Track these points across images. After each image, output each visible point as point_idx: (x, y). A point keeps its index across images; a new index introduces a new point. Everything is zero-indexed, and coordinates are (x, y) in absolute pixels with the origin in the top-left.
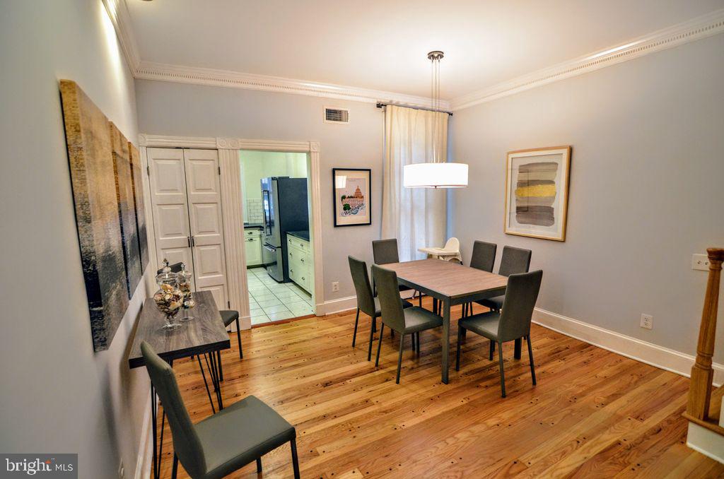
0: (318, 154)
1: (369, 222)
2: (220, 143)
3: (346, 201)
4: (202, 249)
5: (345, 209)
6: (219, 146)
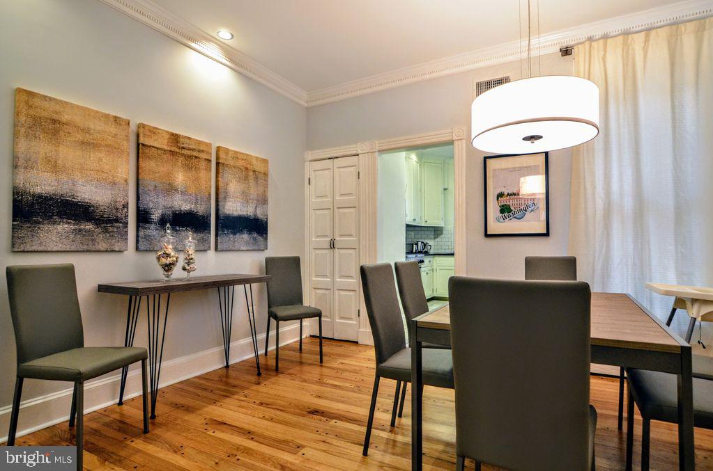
0: (464, 141)
1: (545, 232)
2: (360, 148)
3: (504, 201)
4: (342, 251)
5: (502, 211)
6: (359, 152)
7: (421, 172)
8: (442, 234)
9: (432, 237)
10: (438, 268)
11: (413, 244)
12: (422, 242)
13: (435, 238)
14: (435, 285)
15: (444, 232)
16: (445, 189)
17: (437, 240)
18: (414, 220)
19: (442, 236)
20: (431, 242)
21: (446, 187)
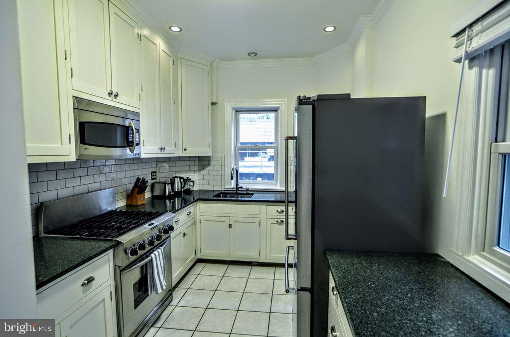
7: (175, 72)
8: (209, 165)
9: (197, 168)
10: (203, 219)
11: (165, 183)
12: (181, 178)
13: (200, 170)
14: (199, 244)
15: (212, 162)
16: (213, 104)
17: (203, 172)
18: (162, 149)
19: (209, 168)
20: (194, 176)
21: (214, 101)
